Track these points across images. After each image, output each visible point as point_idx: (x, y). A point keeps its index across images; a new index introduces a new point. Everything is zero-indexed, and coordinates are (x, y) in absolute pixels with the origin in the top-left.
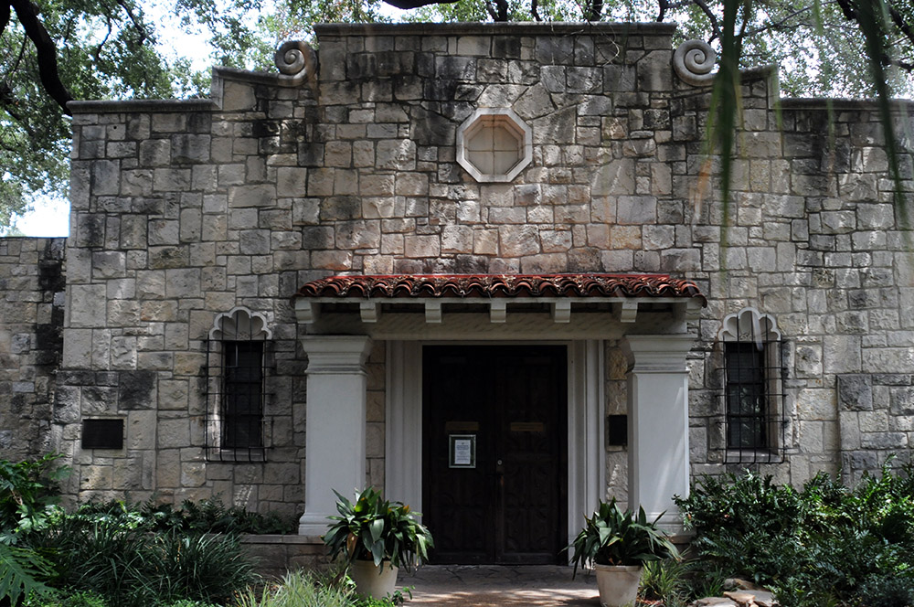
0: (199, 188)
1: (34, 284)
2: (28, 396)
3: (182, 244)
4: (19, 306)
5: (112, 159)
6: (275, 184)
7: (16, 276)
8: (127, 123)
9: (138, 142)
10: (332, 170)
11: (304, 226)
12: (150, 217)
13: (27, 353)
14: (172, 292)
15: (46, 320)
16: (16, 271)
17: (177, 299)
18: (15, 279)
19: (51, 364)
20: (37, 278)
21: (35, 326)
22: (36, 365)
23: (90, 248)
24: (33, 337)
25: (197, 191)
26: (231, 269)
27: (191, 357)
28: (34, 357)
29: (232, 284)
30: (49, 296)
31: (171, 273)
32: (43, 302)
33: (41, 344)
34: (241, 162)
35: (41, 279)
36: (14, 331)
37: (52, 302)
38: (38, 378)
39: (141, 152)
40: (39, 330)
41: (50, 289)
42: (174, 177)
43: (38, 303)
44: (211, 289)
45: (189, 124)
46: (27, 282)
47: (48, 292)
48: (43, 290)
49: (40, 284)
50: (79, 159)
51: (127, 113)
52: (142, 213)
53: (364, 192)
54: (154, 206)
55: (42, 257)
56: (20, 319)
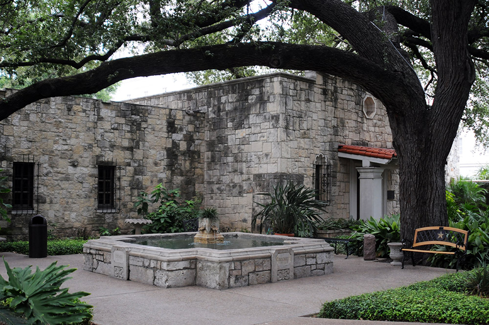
0: (312, 110)
1: (165, 129)
2: (164, 179)
3: (308, 130)
4: (160, 138)
5: (291, 96)
6: (328, 112)
7: (158, 125)
8: (294, 83)
9: (297, 91)
10: (339, 109)
11: (334, 127)
12: (301, 119)
13: (163, 160)
14: (307, 147)
15: (170, 146)
16: (158, 122)
17: (307, 149)
18: (158, 126)
19: (172, 165)
20: (166, 127)
21: (166, 148)
22: (166, 166)
23: (286, 128)
24: (165, 153)
25: (311, 111)
26: (319, 140)
27: (311, 170)
28: (166, 162)
29: (319, 145)
30: (170, 135)
31: (306, 140)
32: (168, 137)
33: (169, 156)
34: (320, 103)
35: (168, 127)
36: (158, 150)
37: (171, 138)
38: (167, 172)
39: (298, 95)
40: (168, 150)
41: (171, 132)
42: (306, 105)
43: (167, 138)
44: (315, 147)
45: (309, 87)
46: (163, 127)
47: (170, 133)
48: (168, 132)
49: (167, 129)
50: (282, 94)
51: (294, 79)
52: (298, 117)
53: (346, 117)
54: (301, 115)
55: (168, 117)
56: (159, 145)
